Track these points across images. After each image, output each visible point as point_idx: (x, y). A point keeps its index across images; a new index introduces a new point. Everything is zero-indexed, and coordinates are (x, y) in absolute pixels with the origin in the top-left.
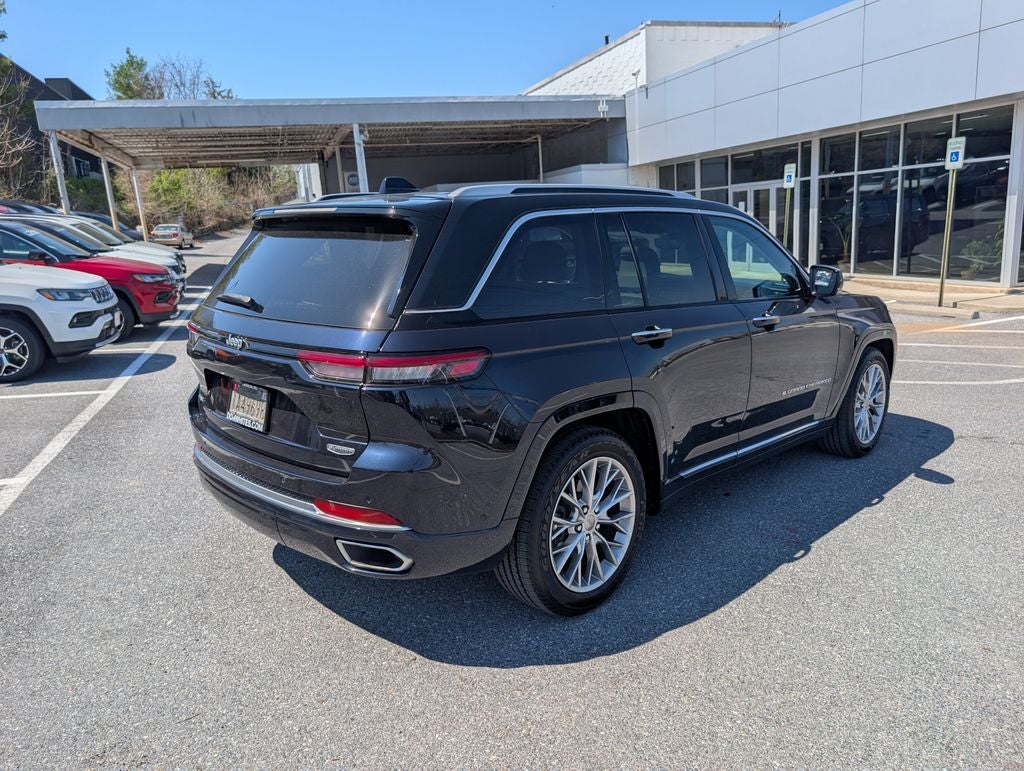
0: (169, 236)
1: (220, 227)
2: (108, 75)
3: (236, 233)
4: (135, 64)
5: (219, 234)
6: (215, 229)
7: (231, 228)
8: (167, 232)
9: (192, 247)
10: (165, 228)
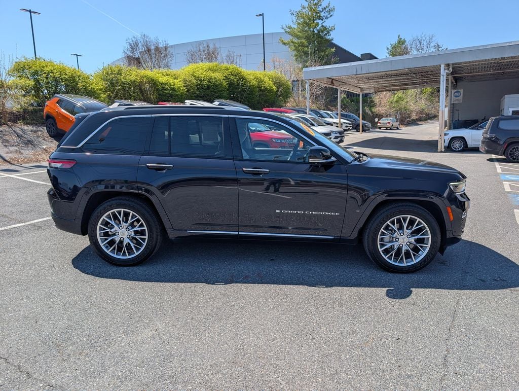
0: (386, 123)
1: (421, 119)
2: (388, 49)
3: (428, 122)
4: (401, 42)
5: (419, 123)
6: (417, 120)
7: (426, 120)
8: (387, 121)
9: (398, 129)
10: (386, 120)
